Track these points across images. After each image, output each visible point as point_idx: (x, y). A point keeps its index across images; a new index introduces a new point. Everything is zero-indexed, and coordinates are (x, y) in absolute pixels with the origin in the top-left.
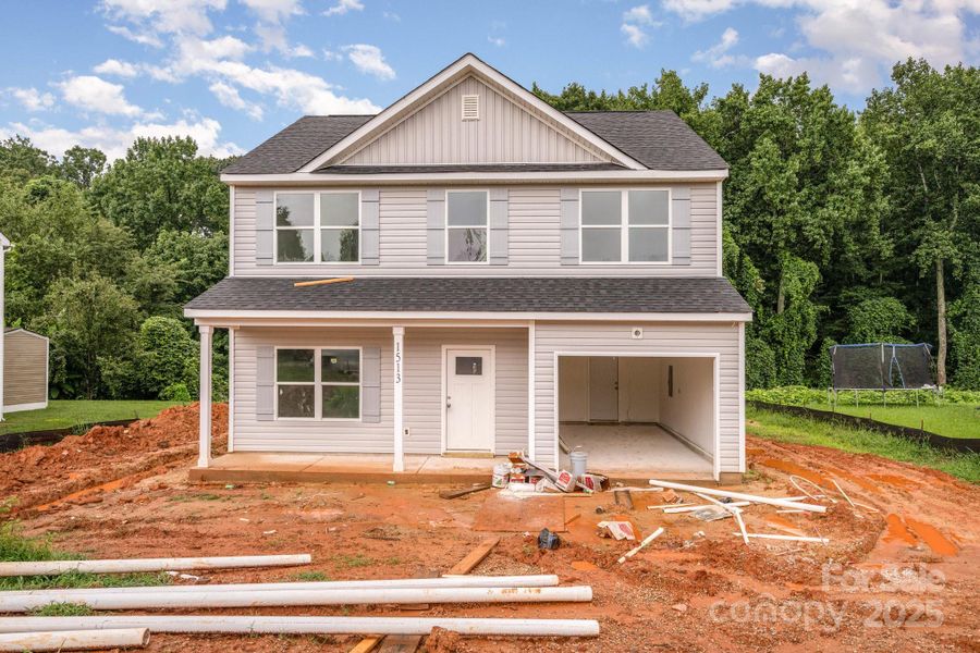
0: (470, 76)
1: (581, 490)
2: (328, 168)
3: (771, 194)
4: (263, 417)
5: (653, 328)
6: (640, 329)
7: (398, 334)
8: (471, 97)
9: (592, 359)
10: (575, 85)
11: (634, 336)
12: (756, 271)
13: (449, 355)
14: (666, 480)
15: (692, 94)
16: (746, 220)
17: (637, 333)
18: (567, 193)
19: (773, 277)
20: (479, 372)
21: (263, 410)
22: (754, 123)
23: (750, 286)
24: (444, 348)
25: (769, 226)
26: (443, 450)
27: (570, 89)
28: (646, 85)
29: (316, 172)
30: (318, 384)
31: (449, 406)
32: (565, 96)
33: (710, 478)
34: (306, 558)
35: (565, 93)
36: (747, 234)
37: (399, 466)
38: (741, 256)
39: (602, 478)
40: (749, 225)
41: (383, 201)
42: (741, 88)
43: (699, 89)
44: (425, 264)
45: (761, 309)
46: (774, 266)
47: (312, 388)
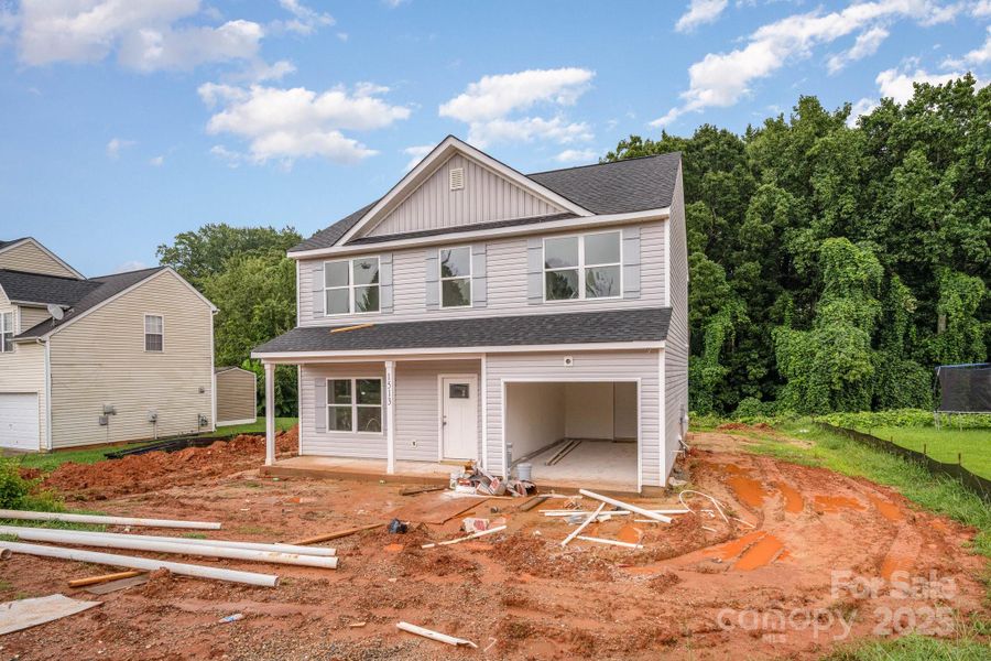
0: (455, 155)
1: (510, 494)
2: (356, 240)
3: (920, 208)
4: (319, 430)
5: (582, 357)
6: (571, 358)
7: (390, 368)
8: (456, 170)
9: (615, 384)
10: (707, 125)
11: (565, 364)
12: (906, 290)
13: (445, 382)
14: (589, 490)
15: (832, 115)
16: (894, 239)
17: (568, 361)
18: (531, 243)
19: (929, 296)
20: (467, 396)
21: (319, 425)
22: (902, 137)
23: (899, 306)
24: (440, 377)
25: (920, 242)
26: (440, 459)
27: (702, 131)
28: (782, 115)
29: (346, 244)
30: (354, 406)
31: (444, 424)
32: (697, 137)
33: (632, 490)
34: (217, 525)
35: (696, 135)
36: (896, 253)
37: (390, 470)
38: (887, 275)
39: (530, 485)
40: (899, 244)
41: (395, 262)
42: (891, 102)
43: (842, 110)
44: (424, 310)
45: (913, 329)
46: (931, 284)
47: (350, 409)
